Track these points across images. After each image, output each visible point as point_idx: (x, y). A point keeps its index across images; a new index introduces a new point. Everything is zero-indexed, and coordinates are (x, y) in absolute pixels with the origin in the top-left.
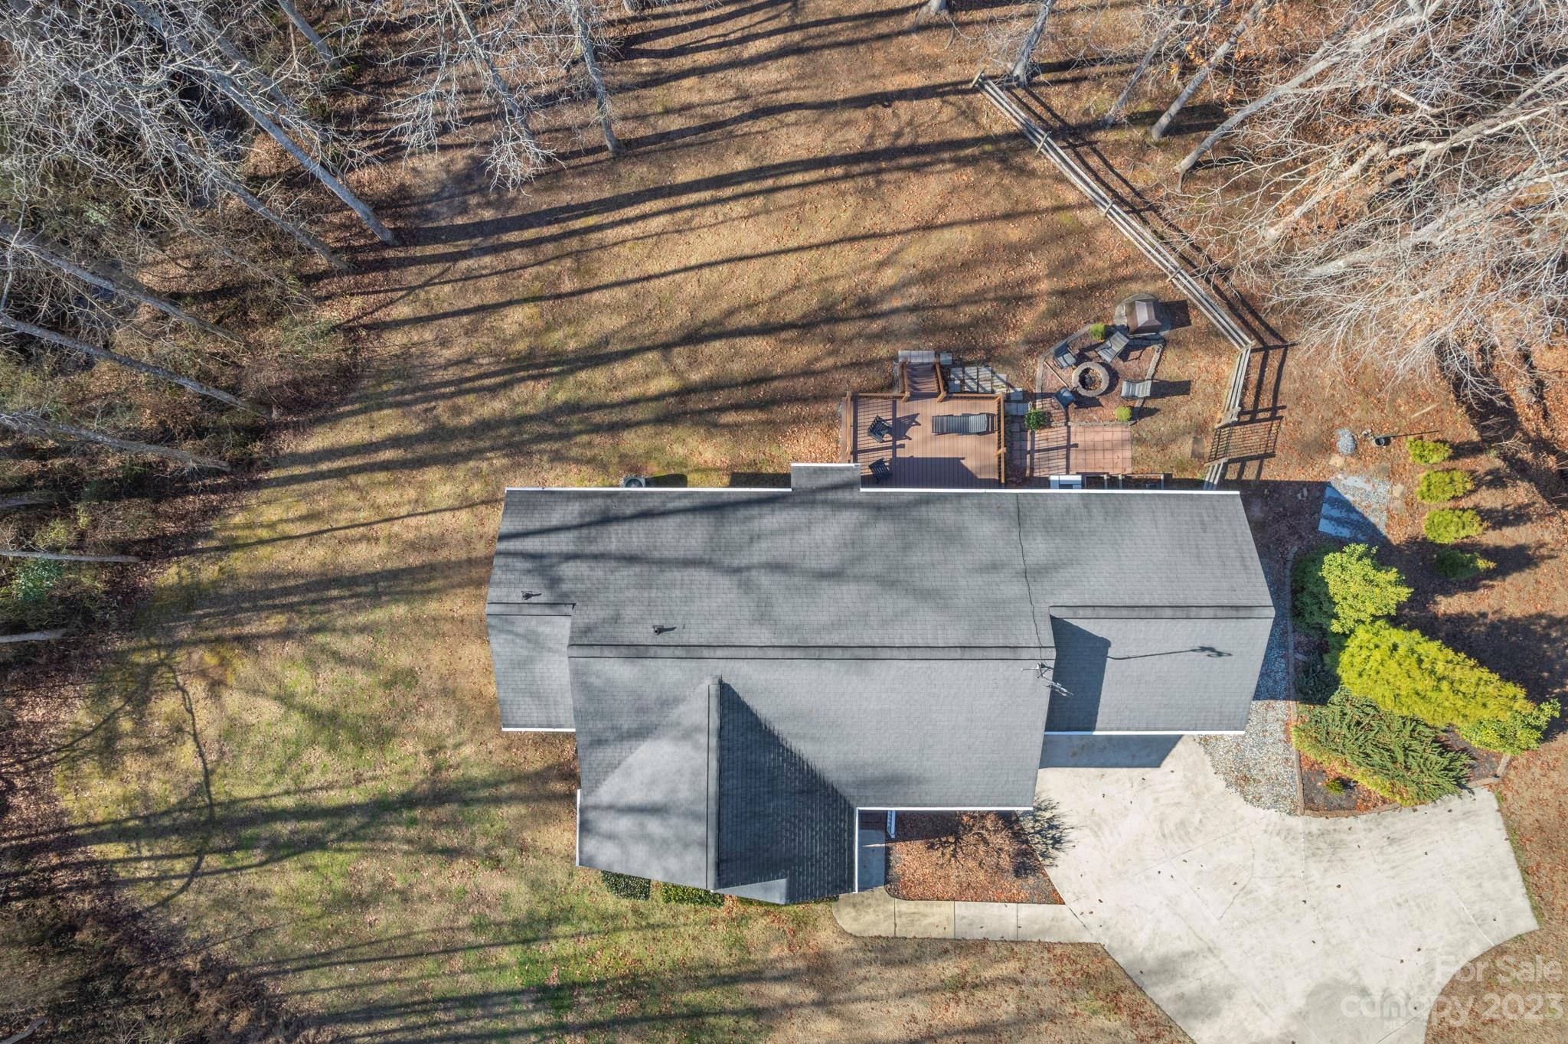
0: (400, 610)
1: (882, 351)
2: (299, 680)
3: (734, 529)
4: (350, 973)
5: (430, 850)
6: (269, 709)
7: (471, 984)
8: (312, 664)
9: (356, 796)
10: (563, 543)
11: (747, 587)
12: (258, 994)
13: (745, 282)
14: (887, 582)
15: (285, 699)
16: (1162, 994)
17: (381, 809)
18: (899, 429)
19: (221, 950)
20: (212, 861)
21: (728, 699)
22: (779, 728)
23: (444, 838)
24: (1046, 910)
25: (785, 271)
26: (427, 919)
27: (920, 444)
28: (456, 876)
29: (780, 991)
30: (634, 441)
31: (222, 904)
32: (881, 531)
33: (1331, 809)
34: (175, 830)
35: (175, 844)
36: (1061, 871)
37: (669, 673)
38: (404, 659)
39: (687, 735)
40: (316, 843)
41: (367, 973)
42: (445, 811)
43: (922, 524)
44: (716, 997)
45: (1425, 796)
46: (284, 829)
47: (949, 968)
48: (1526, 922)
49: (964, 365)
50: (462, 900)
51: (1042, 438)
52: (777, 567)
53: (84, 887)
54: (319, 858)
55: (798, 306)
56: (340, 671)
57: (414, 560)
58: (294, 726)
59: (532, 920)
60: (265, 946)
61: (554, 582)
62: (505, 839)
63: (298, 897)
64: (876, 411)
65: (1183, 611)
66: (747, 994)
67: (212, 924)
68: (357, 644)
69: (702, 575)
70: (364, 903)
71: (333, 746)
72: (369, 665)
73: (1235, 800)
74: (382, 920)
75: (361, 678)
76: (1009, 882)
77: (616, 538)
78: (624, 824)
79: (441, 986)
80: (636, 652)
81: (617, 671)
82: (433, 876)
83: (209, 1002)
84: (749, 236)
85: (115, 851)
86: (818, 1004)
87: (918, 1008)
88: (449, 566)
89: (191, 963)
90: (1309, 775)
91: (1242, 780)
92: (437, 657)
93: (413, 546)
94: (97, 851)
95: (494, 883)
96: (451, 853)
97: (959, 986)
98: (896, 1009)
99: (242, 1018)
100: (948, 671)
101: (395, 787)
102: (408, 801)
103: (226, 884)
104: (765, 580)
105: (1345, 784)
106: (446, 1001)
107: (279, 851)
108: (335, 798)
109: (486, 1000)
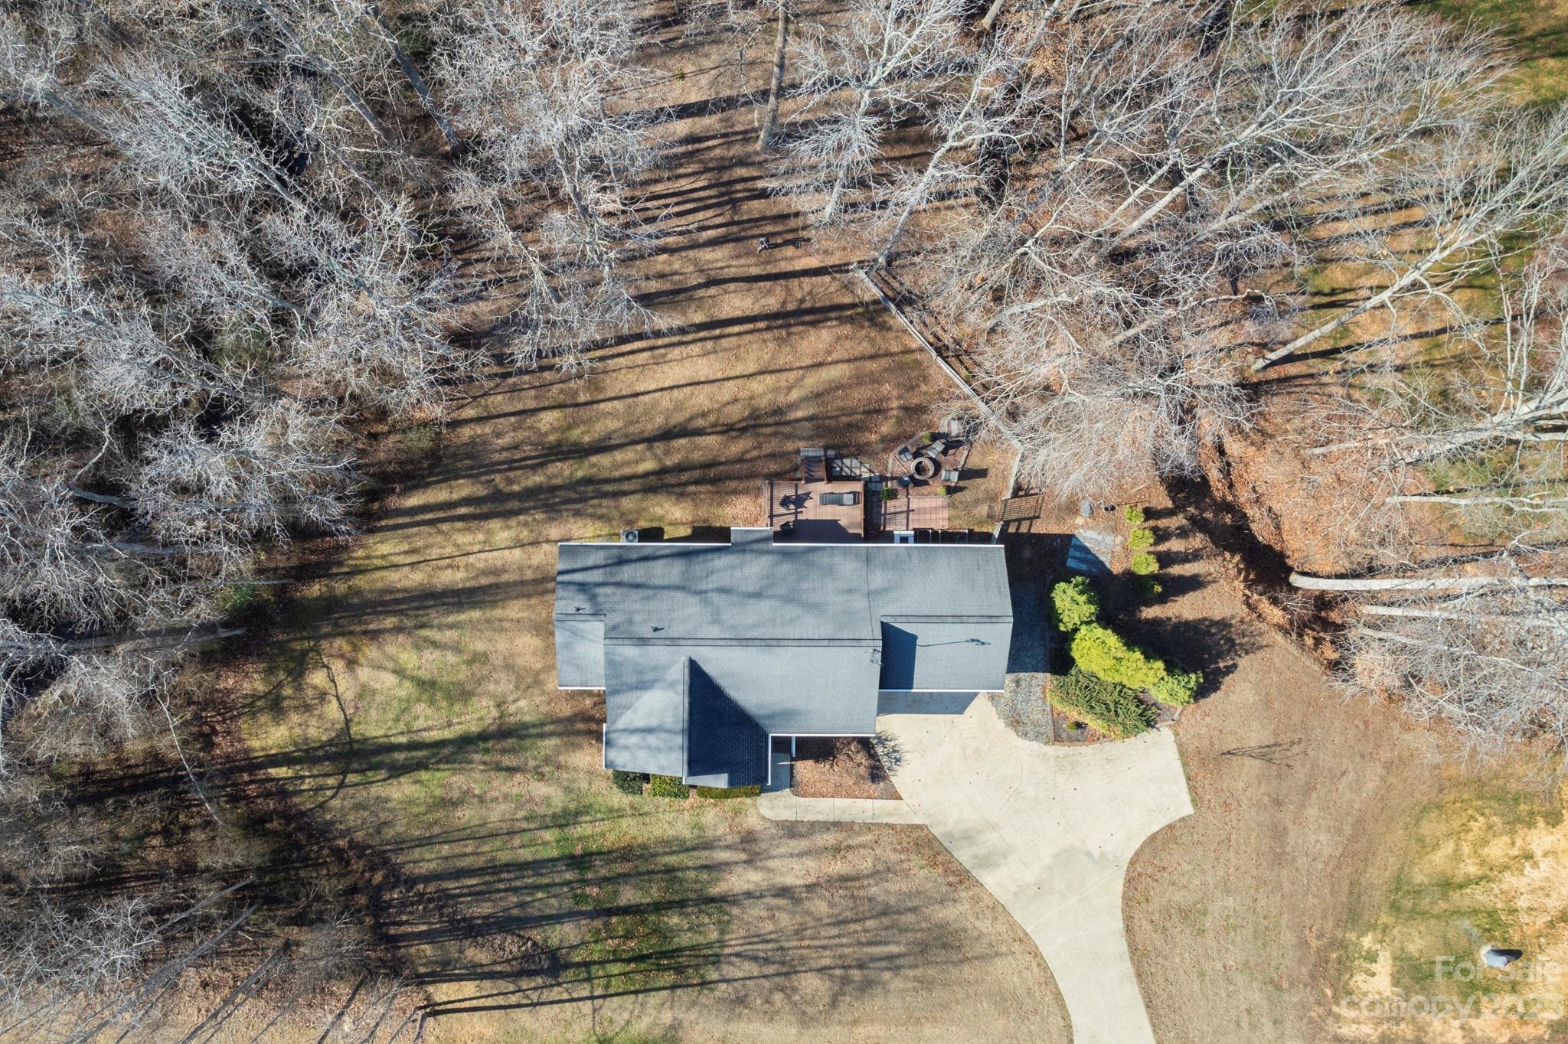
0: (476, 614)
1: (790, 446)
2: (409, 658)
3: (698, 567)
4: (446, 849)
5: (498, 768)
6: (389, 679)
7: (526, 855)
8: (418, 648)
9: (447, 734)
10: (595, 576)
11: (706, 603)
12: (386, 862)
13: (701, 399)
14: (789, 599)
15: (400, 672)
16: (964, 856)
17: (466, 742)
18: (799, 501)
19: (360, 835)
20: (352, 778)
21: (695, 669)
22: (723, 682)
23: (507, 761)
24: (891, 804)
25: (728, 390)
26: (497, 814)
27: (813, 511)
28: (515, 785)
29: (724, 856)
30: (627, 503)
31: (358, 807)
32: (786, 567)
33: (1071, 740)
34: (328, 757)
35: (327, 766)
36: (900, 778)
37: (658, 653)
38: (480, 646)
39: (672, 685)
40: (421, 765)
41: (457, 849)
42: (510, 742)
43: (811, 565)
44: (685, 859)
45: (1128, 732)
46: (400, 756)
47: (830, 839)
48: (1188, 810)
49: (841, 457)
50: (519, 801)
51: (892, 506)
52: (723, 591)
53: (267, 795)
54: (424, 775)
55: (736, 413)
56: (437, 654)
57: (484, 581)
58: (407, 689)
59: (566, 813)
60: (389, 833)
61: (593, 598)
62: (547, 761)
63: (411, 802)
64: (786, 490)
65: (959, 618)
66: (704, 857)
67: (353, 820)
68: (450, 635)
69: (679, 596)
70: (455, 804)
71: (432, 702)
72: (456, 648)
73: (1011, 734)
74: (466, 815)
75: (451, 658)
76: (869, 786)
77: (627, 573)
78: (633, 740)
79: (504, 857)
80: (642, 641)
81: (629, 652)
82: (501, 785)
83: (358, 865)
84: (704, 368)
85: (282, 772)
86: (749, 862)
87: (810, 863)
88: (509, 585)
89: (341, 843)
90: (1056, 720)
91: (1016, 722)
92: (502, 645)
93: (484, 573)
94: (273, 772)
95: (540, 789)
96: (512, 770)
97: (837, 850)
98: (795, 864)
99: (378, 877)
100: (820, 653)
101: (474, 728)
102: (483, 736)
103: (362, 794)
104: (716, 598)
105: (1079, 725)
106: (508, 867)
107: (397, 771)
108: (435, 735)
109: (535, 866)
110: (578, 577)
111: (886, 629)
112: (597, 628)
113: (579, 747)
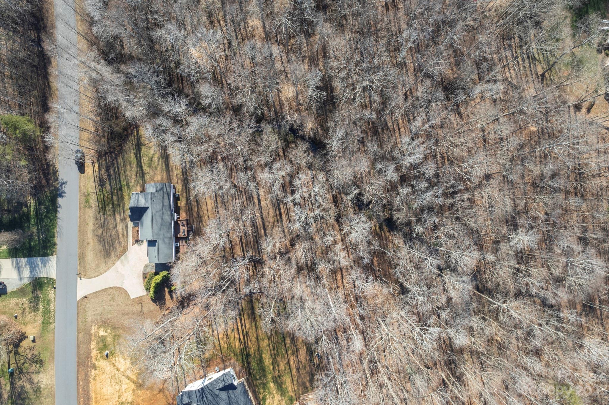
0: (164, 168)
1: (195, 223)
2: (156, 156)
3: (167, 208)
4: (122, 164)
5: (137, 173)
6: (152, 152)
7: (122, 179)
8: (158, 157)
9: (142, 163)
10: (165, 190)
11: (160, 210)
12: (119, 154)
13: (204, 207)
14: (162, 225)
15: (154, 154)
16: (123, 258)
17: (141, 167)
18: (183, 225)
19: (124, 148)
20: (134, 146)
21: (147, 208)
22: (146, 213)
23: (138, 175)
24: (131, 244)
25: (206, 212)
26: (128, 173)
27: (182, 228)
28: (134, 176)
29: (122, 214)
30: (184, 194)
31: (130, 148)
32: (168, 224)
33: (143, 276)
34: (138, 142)
35: (136, 142)
36: (136, 246)
37: (150, 202)
38: (159, 169)
39: (145, 204)
40: (137, 159)
41: (122, 166)
42: (141, 175)
43: (169, 229)
44: (121, 207)
45: (145, 286)
46: (138, 155)
47: (125, 234)
48: (132, 298)
49: (193, 233)
50: (131, 177)
51: (184, 242)
52: (163, 213)
53: (131, 131)
54: (135, 159)
55: (201, 213)
56: (157, 161)
57: (170, 169)
58: (150, 156)
59: (129, 186)
60: (125, 154)
61: (160, 190)
62: (138, 182)
63: (130, 157)
64: (185, 223)
65: (158, 254)
66: (122, 211)
67: (127, 147)
68: (160, 162)
69: (162, 205)
70: (130, 165)
71: (148, 160)
72: (158, 164)
73: (144, 265)
74: (128, 167)
75: (156, 163)
76: (134, 240)
77: (166, 196)
78: (137, 198)
79: (121, 175)
80: (152, 199)
81: (150, 197)
82: (134, 173)
83: (118, 149)
84: (210, 207)
85: (136, 134)
86: (121, 219)
87: (121, 230)
88: (169, 173)
89: (123, 145)
90: (147, 273)
91: (146, 266)
92: (158, 173)
93: (172, 169)
94: (136, 132)
95: (133, 181)
96: (136, 175)
97: (123, 235)
98: (121, 227)
99: (116, 152)
100: (151, 229)
101: (144, 168)
102: (142, 170)
103: (131, 148)
104: (161, 212)
105: (146, 277)
106: (119, 176)
107: (136, 155)
108: (142, 161)
109: (120, 181)
110: (164, 186)
111: (156, 241)
112: (154, 191)
113: (141, 187)
